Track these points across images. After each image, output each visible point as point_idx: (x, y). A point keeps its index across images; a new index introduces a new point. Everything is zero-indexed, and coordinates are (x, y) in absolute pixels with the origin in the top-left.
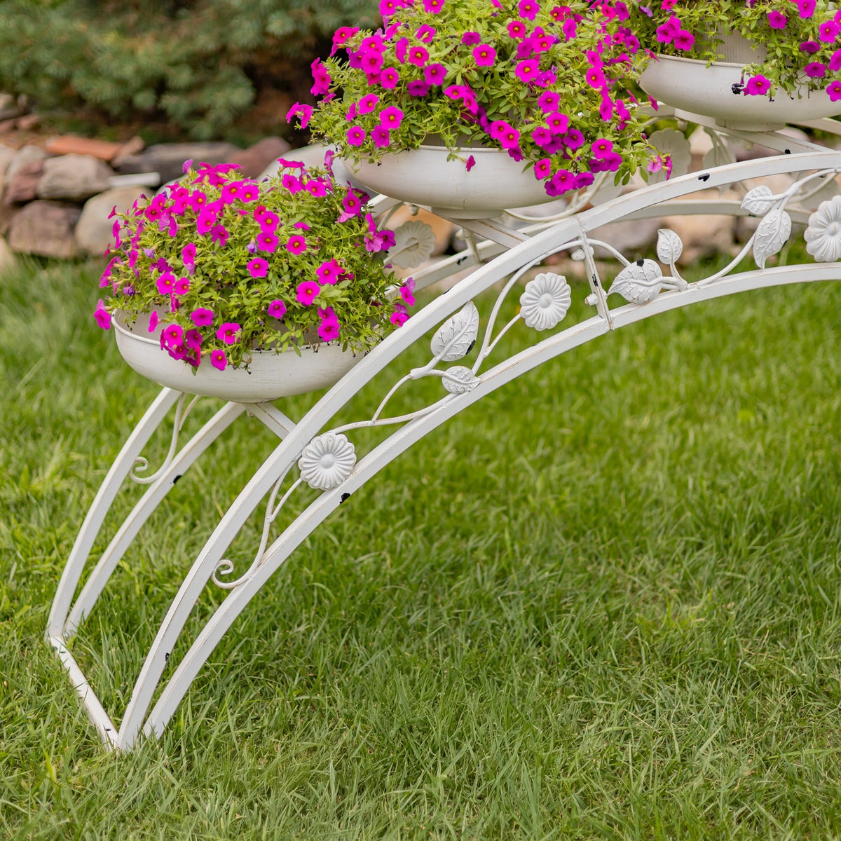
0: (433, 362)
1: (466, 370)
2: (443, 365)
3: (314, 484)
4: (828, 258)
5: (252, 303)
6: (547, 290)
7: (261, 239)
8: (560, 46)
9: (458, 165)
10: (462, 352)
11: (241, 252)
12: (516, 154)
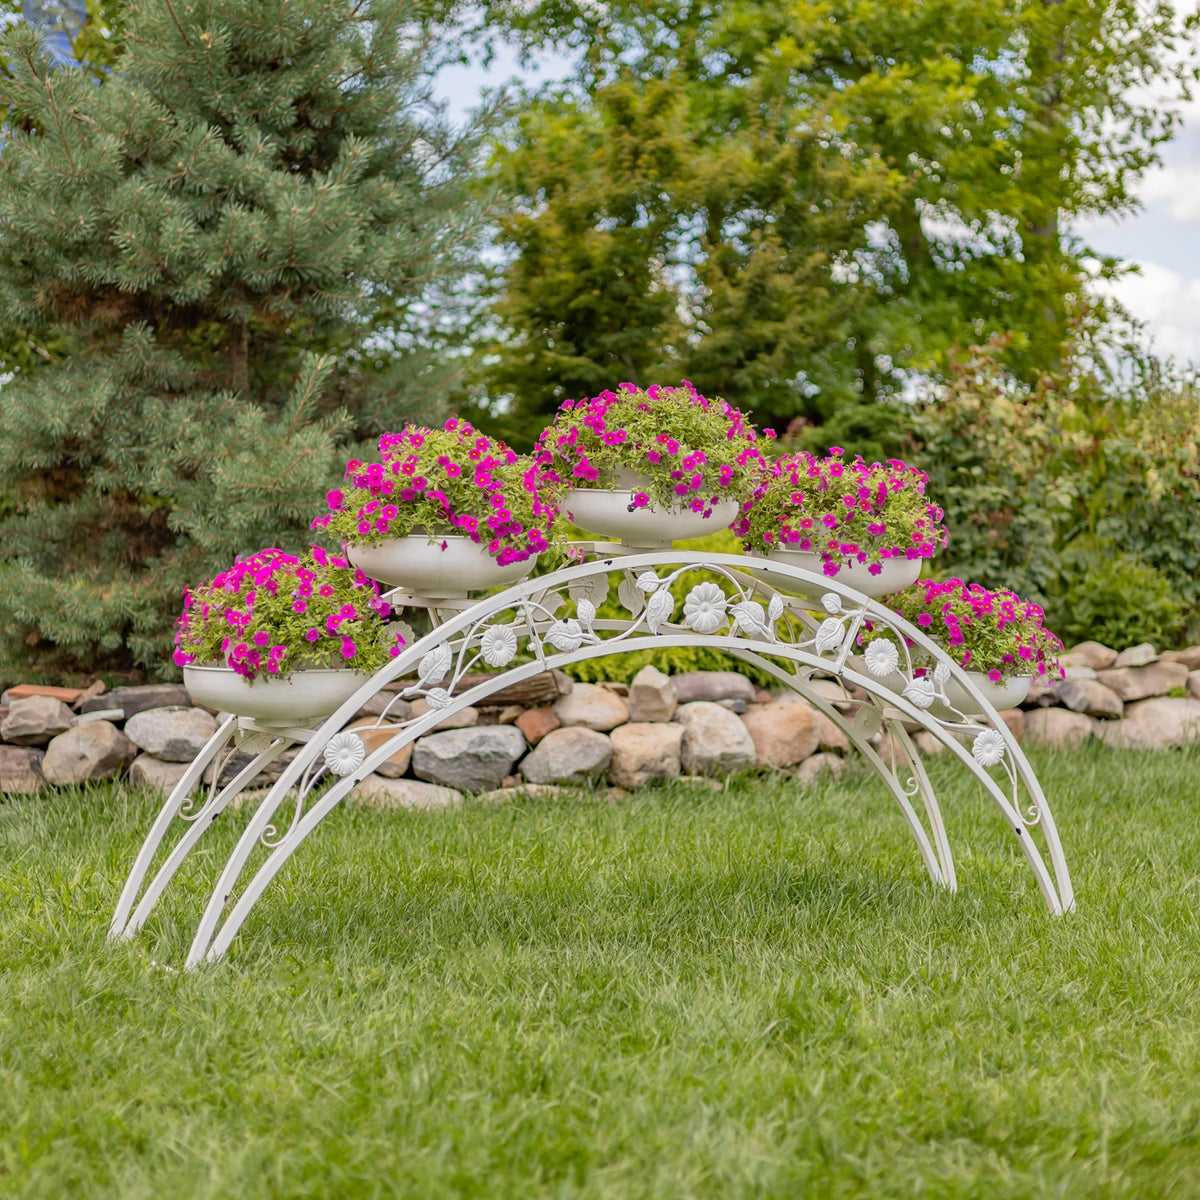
0: (420, 683)
1: (443, 691)
2: (427, 687)
3: (334, 771)
4: (702, 628)
5: (294, 631)
6: (499, 637)
7: (301, 588)
8: (504, 468)
9: (436, 548)
10: (440, 677)
11: (288, 599)
12: (476, 538)
